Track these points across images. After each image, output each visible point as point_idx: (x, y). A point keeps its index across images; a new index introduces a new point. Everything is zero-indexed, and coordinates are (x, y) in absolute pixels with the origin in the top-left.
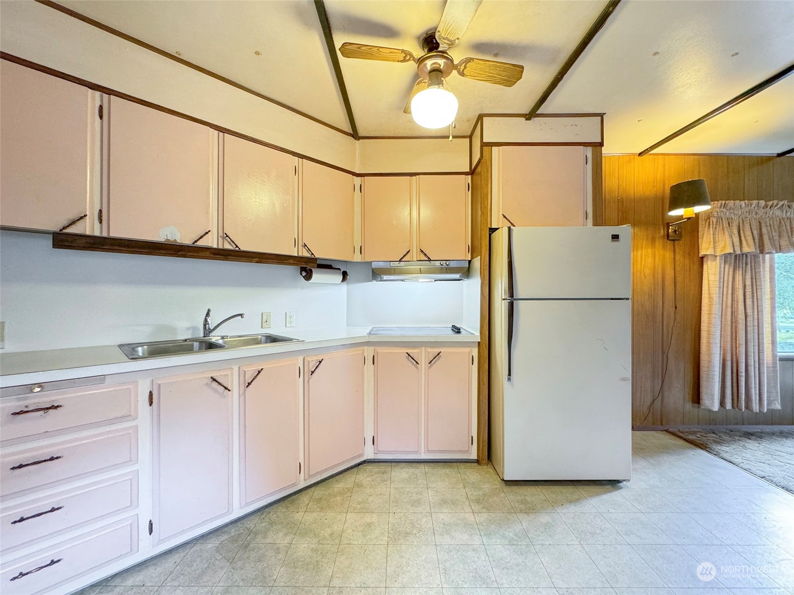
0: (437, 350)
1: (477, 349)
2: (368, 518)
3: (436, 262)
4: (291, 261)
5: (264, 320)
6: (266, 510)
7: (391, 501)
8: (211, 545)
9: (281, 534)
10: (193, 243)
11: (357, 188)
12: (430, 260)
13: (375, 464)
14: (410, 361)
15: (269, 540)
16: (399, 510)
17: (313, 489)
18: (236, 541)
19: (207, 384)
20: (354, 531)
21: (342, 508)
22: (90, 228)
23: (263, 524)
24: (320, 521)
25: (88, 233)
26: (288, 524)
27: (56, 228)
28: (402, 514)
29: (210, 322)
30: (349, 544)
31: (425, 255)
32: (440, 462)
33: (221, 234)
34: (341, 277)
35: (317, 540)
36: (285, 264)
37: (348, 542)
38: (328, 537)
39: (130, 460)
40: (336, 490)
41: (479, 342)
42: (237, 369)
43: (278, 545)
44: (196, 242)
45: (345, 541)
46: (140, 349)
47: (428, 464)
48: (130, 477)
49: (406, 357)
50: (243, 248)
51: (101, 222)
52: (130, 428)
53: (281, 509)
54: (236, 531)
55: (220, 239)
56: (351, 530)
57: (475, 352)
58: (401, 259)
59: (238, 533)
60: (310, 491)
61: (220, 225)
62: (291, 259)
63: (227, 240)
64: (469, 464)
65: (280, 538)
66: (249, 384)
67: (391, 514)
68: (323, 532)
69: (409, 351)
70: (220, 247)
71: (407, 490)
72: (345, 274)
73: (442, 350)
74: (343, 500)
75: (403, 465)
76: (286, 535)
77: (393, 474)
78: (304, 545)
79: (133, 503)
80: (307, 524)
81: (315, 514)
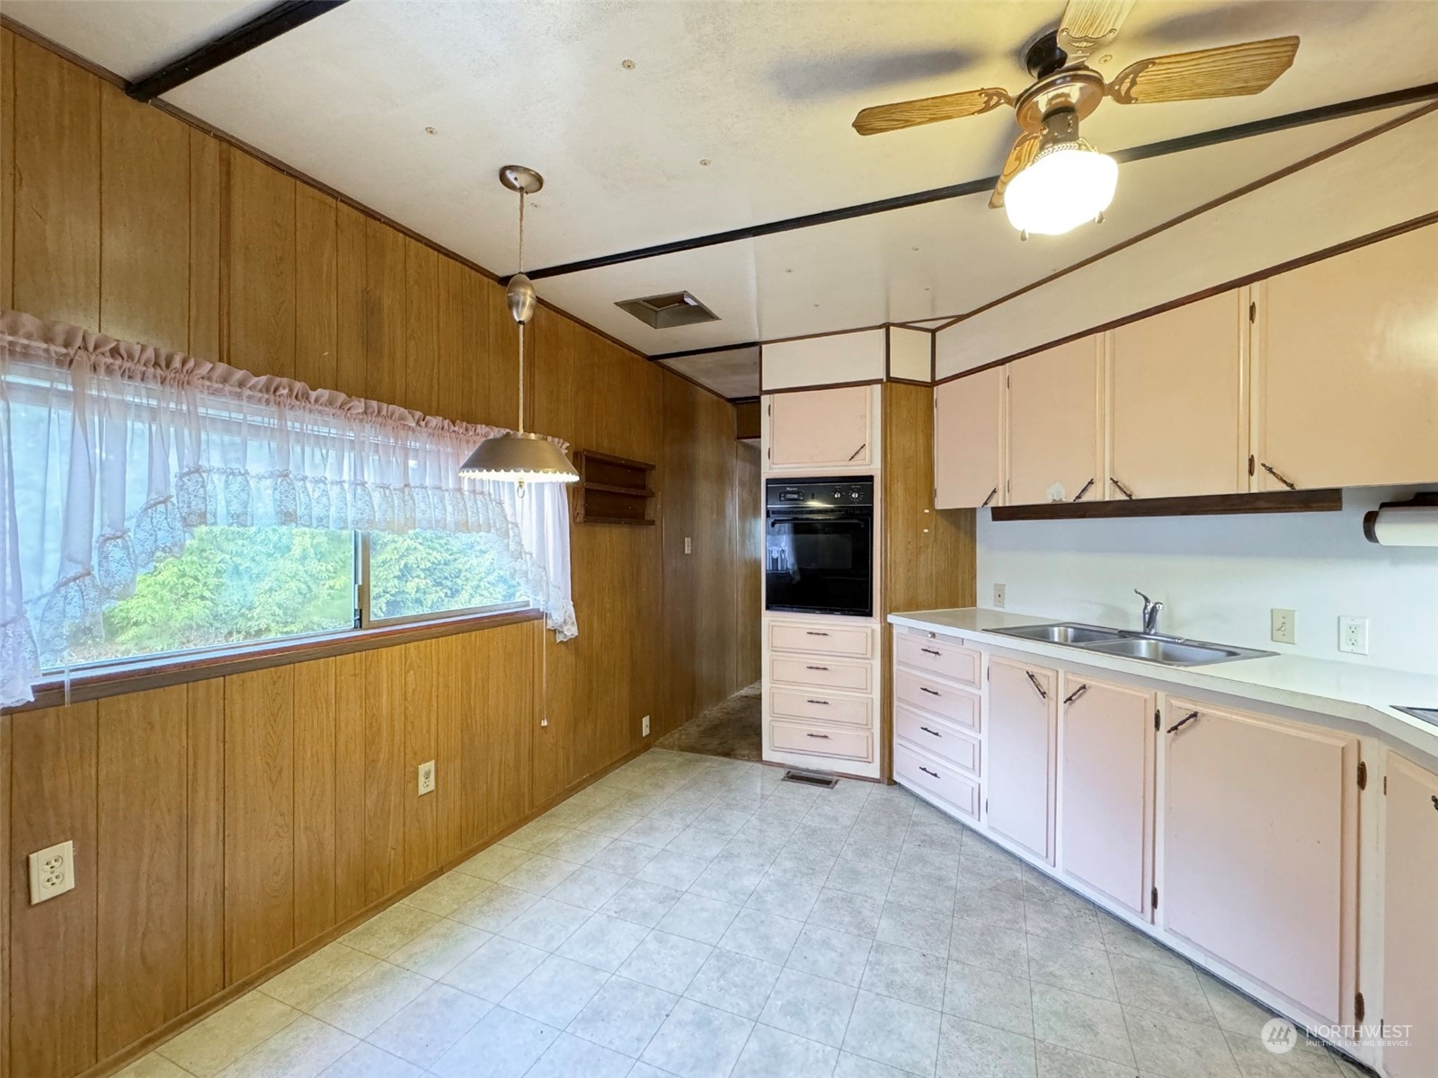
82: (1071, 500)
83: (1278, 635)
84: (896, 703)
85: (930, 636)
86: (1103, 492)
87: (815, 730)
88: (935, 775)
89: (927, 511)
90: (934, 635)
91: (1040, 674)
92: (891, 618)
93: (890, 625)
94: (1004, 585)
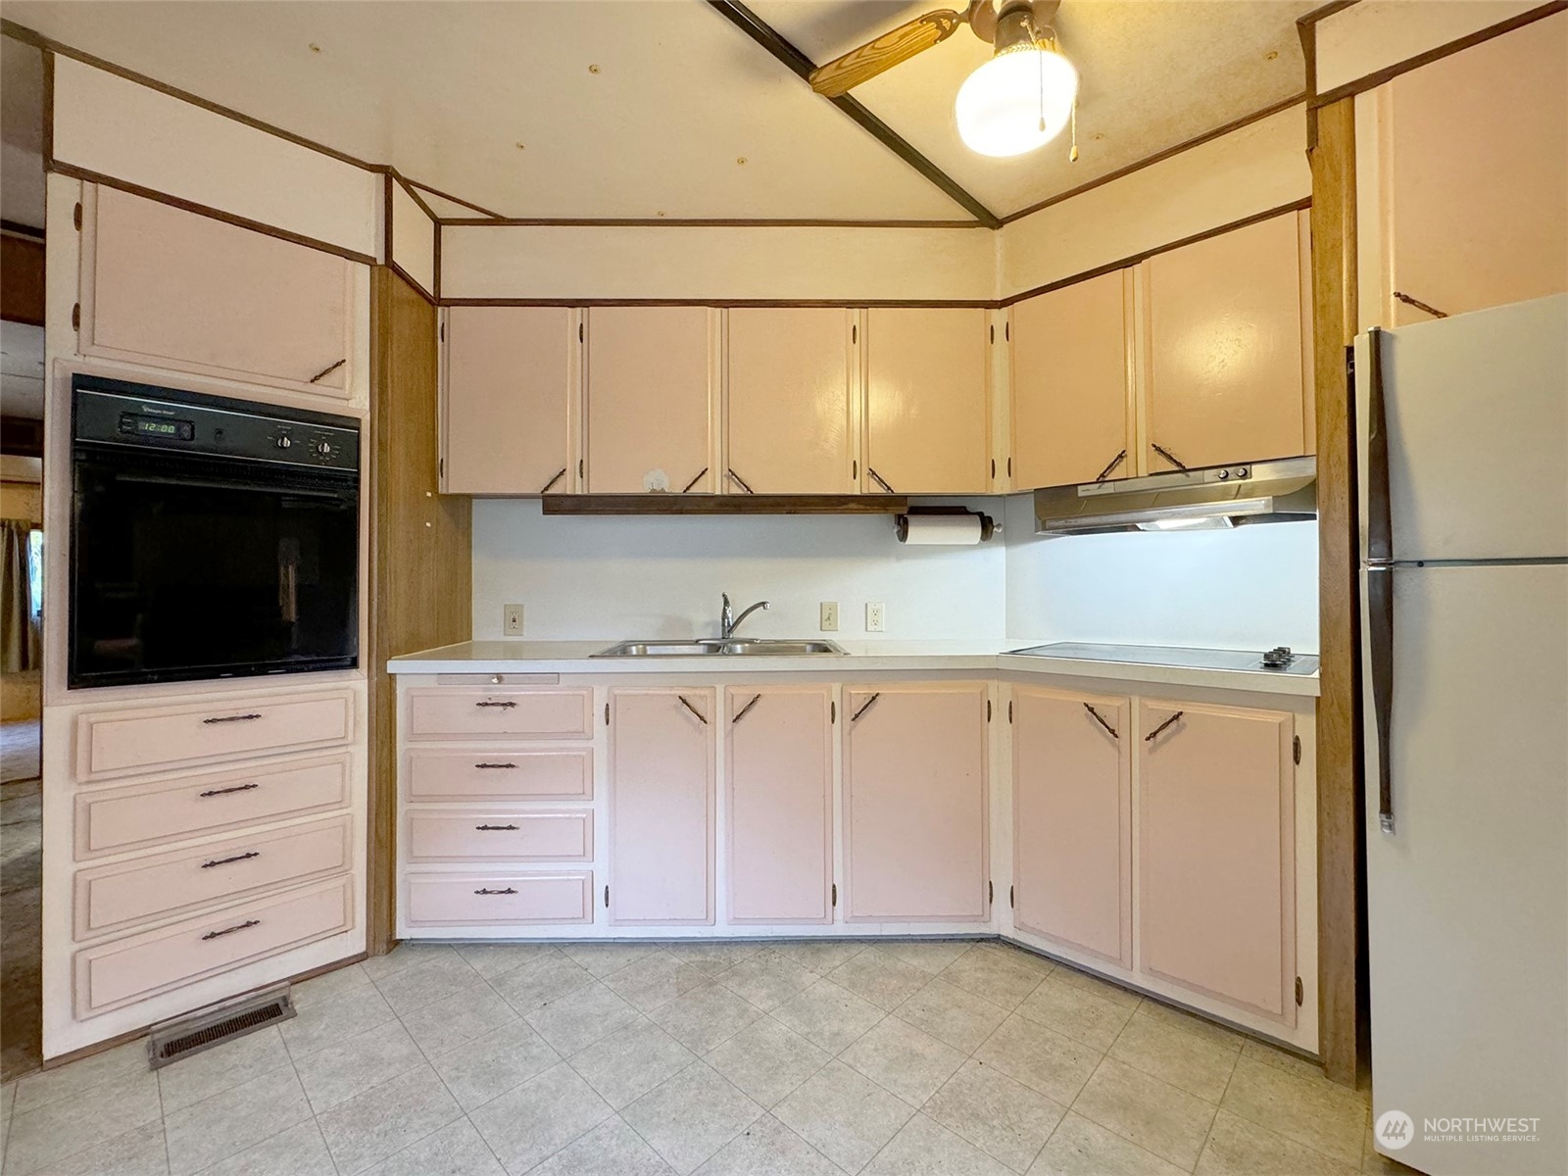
0: (1173, 708)
1: (1312, 720)
2: (919, 1044)
3: (1206, 472)
4: (852, 506)
5: (825, 617)
6: (773, 946)
7: (993, 1038)
8: (677, 959)
9: (764, 992)
10: (685, 491)
11: (1000, 334)
12: (1184, 470)
13: (1016, 952)
14: (1096, 725)
15: (743, 992)
16: (994, 1063)
17: (863, 947)
18: (706, 970)
19: (675, 706)
20: (876, 1050)
21: (886, 1001)
22: (571, 486)
23: (753, 965)
24: (835, 1003)
25: (569, 492)
26: (784, 982)
27: (536, 488)
28: (996, 1074)
29: (730, 615)
30: (850, 1066)
31: (1170, 458)
32: (1194, 1015)
33: (726, 471)
34: (977, 532)
35: (807, 1030)
36: (843, 512)
37: (851, 1062)
38: (827, 1034)
39: (584, 793)
40: (900, 966)
41: (1317, 698)
42: (723, 690)
43: (748, 1005)
44: (688, 488)
45: (848, 1058)
46: (634, 648)
47: (1153, 1005)
48: (584, 816)
49: (1086, 715)
50: (758, 490)
51: (582, 477)
52: (584, 749)
53: (792, 955)
54: (715, 957)
55: (725, 479)
56: (873, 1047)
57: (1307, 728)
58: (1102, 475)
59: (716, 960)
60: (855, 949)
61: (725, 458)
62: (853, 502)
63: (733, 480)
64: (1288, 1059)
65: (759, 998)
66: (738, 717)
67: (970, 1061)
68: (824, 1023)
69: (1091, 702)
70: (725, 493)
71: (1048, 1034)
72: (987, 524)
73: (1188, 709)
74: (901, 988)
75: (1083, 980)
76: (770, 997)
77: (1044, 988)
78: (784, 1028)
79: (587, 853)
80: (811, 997)
81: (834, 988)
82: (678, 490)
83: (826, 624)
84: (402, 808)
85: (495, 680)
86: (714, 485)
87: (217, 923)
88: (509, 891)
89: (429, 494)
90: (500, 677)
91: (695, 695)
92: (393, 666)
93: (392, 677)
94: (522, 606)
